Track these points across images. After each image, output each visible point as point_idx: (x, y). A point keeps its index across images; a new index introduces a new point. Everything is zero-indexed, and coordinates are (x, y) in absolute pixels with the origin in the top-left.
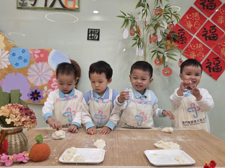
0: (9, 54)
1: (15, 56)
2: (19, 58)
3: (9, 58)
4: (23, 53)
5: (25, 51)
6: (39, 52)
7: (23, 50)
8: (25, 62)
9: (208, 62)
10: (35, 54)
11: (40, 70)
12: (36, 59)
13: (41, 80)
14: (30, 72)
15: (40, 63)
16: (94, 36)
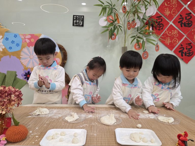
0: (3, 39)
1: (8, 40)
3: (3, 43)
4: (15, 37)
5: (16, 35)
6: (30, 37)
7: (15, 35)
8: (17, 46)
9: (181, 47)
10: (26, 39)
11: (31, 53)
14: (23, 55)
15: (31, 47)
16: (78, 22)
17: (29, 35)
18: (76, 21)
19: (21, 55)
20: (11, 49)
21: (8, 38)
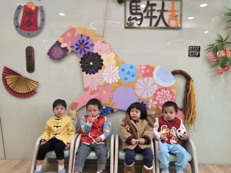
0: (119, 70)
1: (124, 71)
2: (127, 73)
3: (119, 73)
4: (131, 68)
6: (145, 67)
8: (133, 77)
11: (146, 84)
12: (143, 74)
13: (147, 93)
14: (137, 86)
15: (146, 77)
16: (194, 53)
17: (145, 65)
18: (192, 52)
19: (136, 86)
20: (126, 80)
21: (124, 69)
